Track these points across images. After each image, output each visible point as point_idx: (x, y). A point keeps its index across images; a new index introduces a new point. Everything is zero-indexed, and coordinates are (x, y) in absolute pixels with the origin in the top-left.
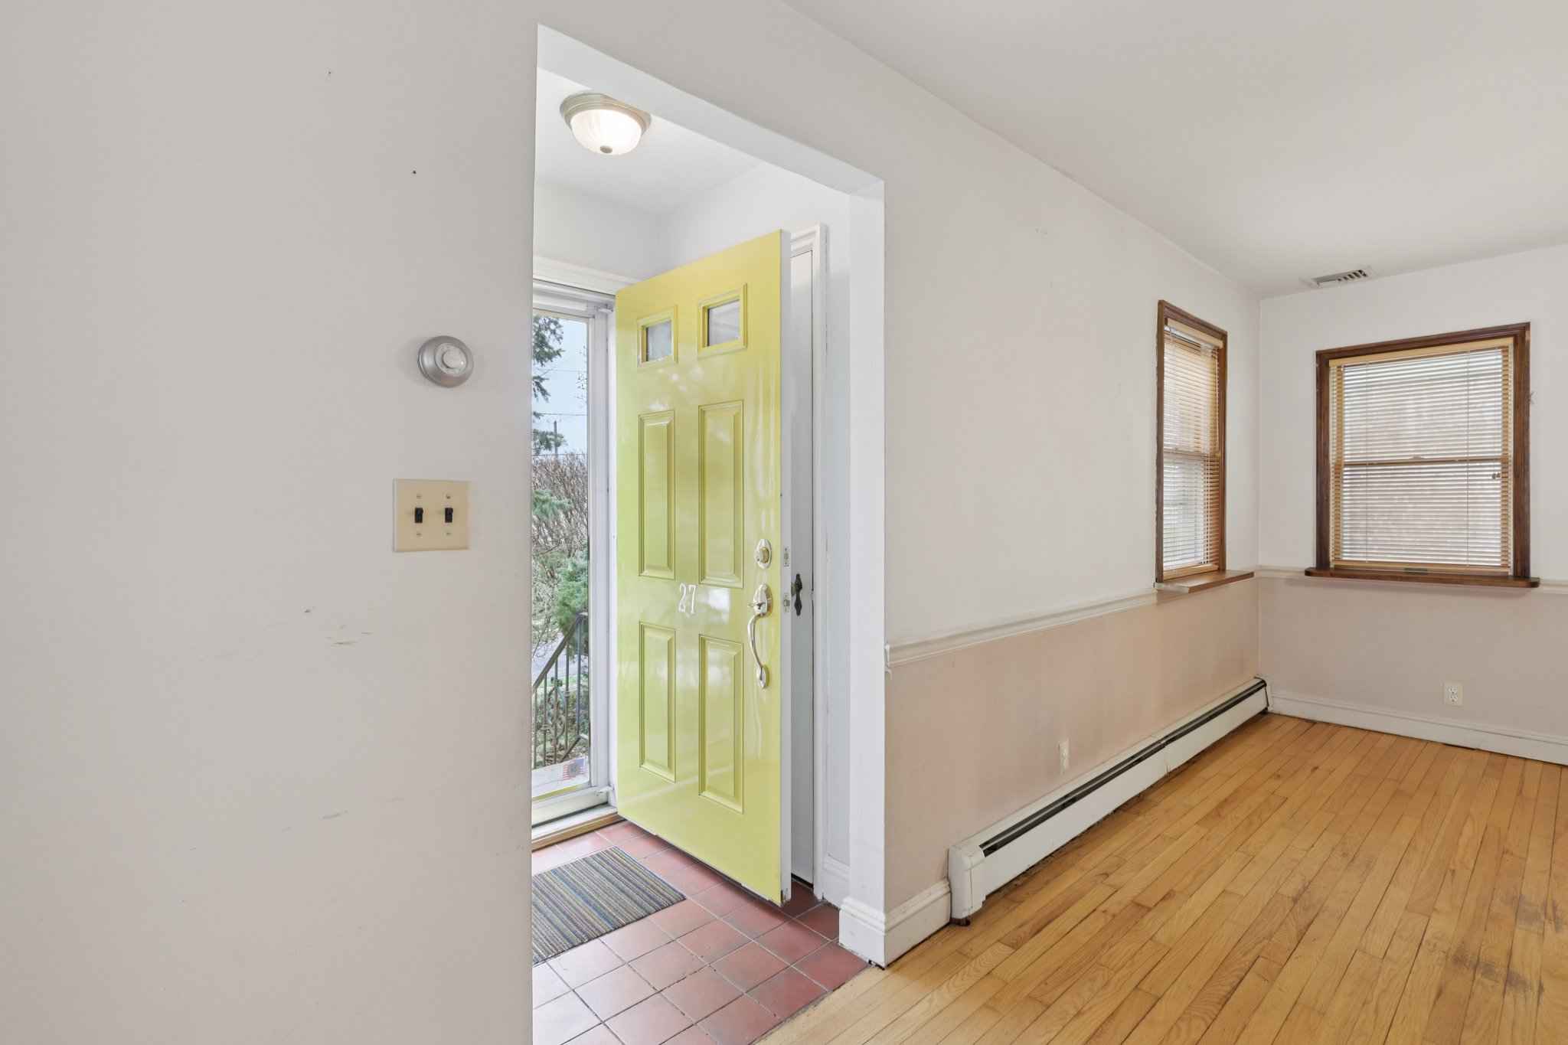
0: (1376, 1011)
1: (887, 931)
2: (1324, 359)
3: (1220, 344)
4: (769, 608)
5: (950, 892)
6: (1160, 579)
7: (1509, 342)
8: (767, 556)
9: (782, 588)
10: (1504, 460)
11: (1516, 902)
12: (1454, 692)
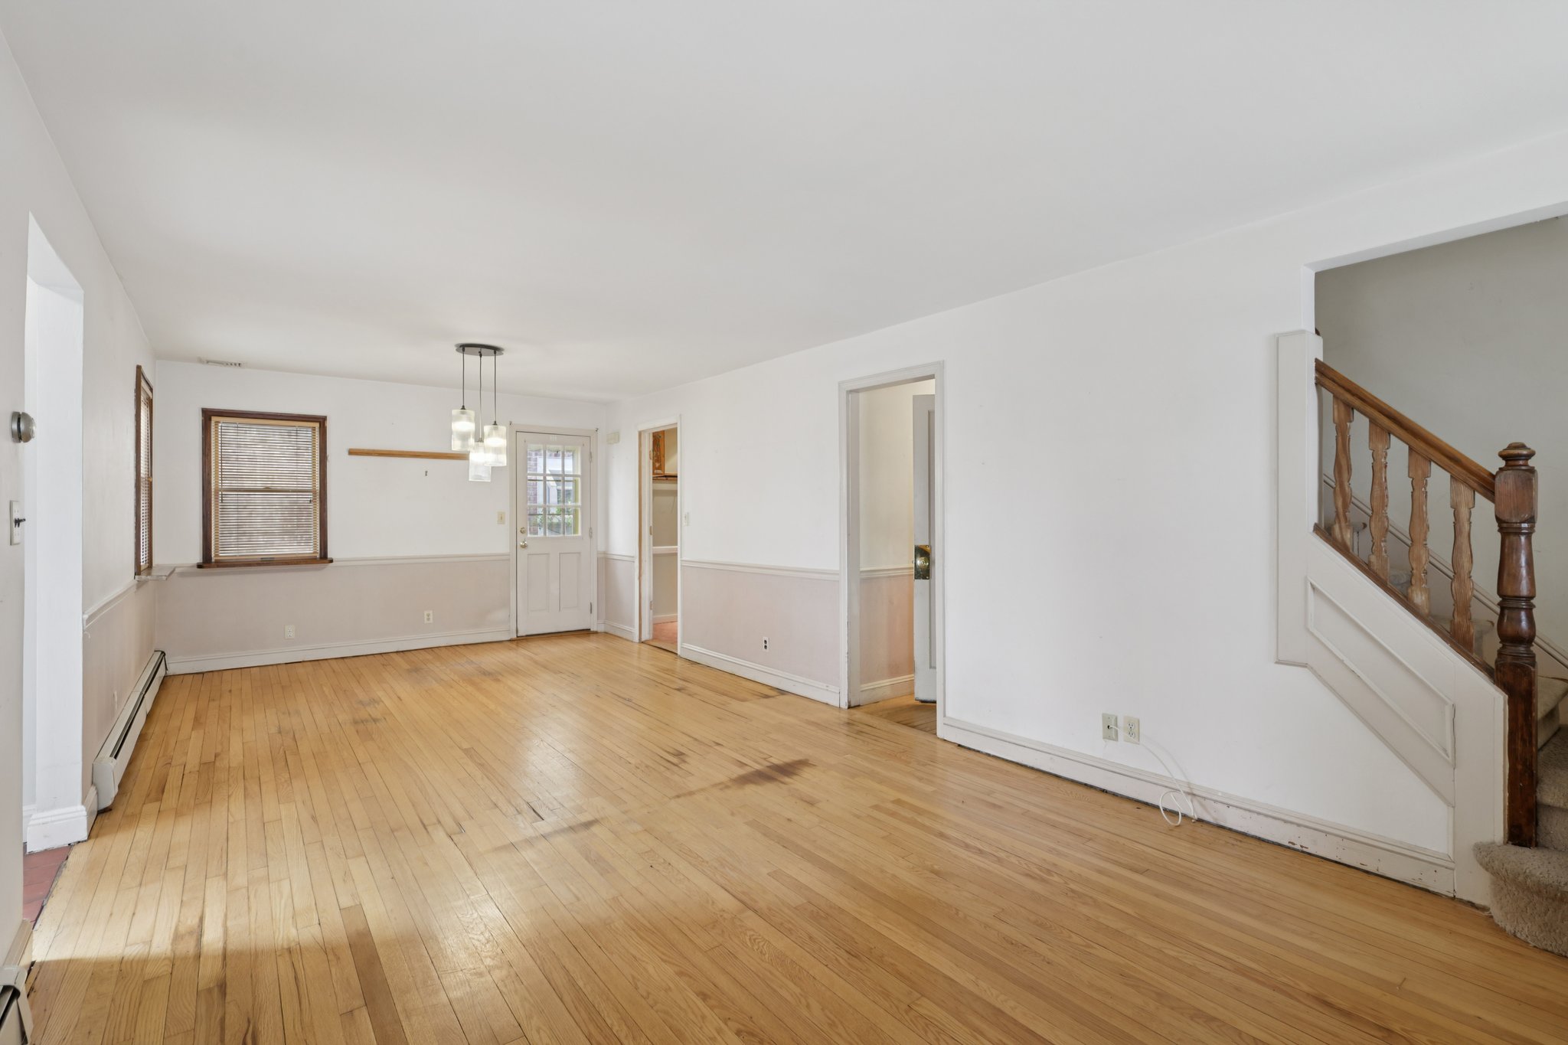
0: (342, 743)
1: (87, 814)
2: (207, 415)
5: (98, 792)
6: (137, 572)
7: (317, 425)
10: (314, 492)
11: (361, 702)
12: (290, 631)
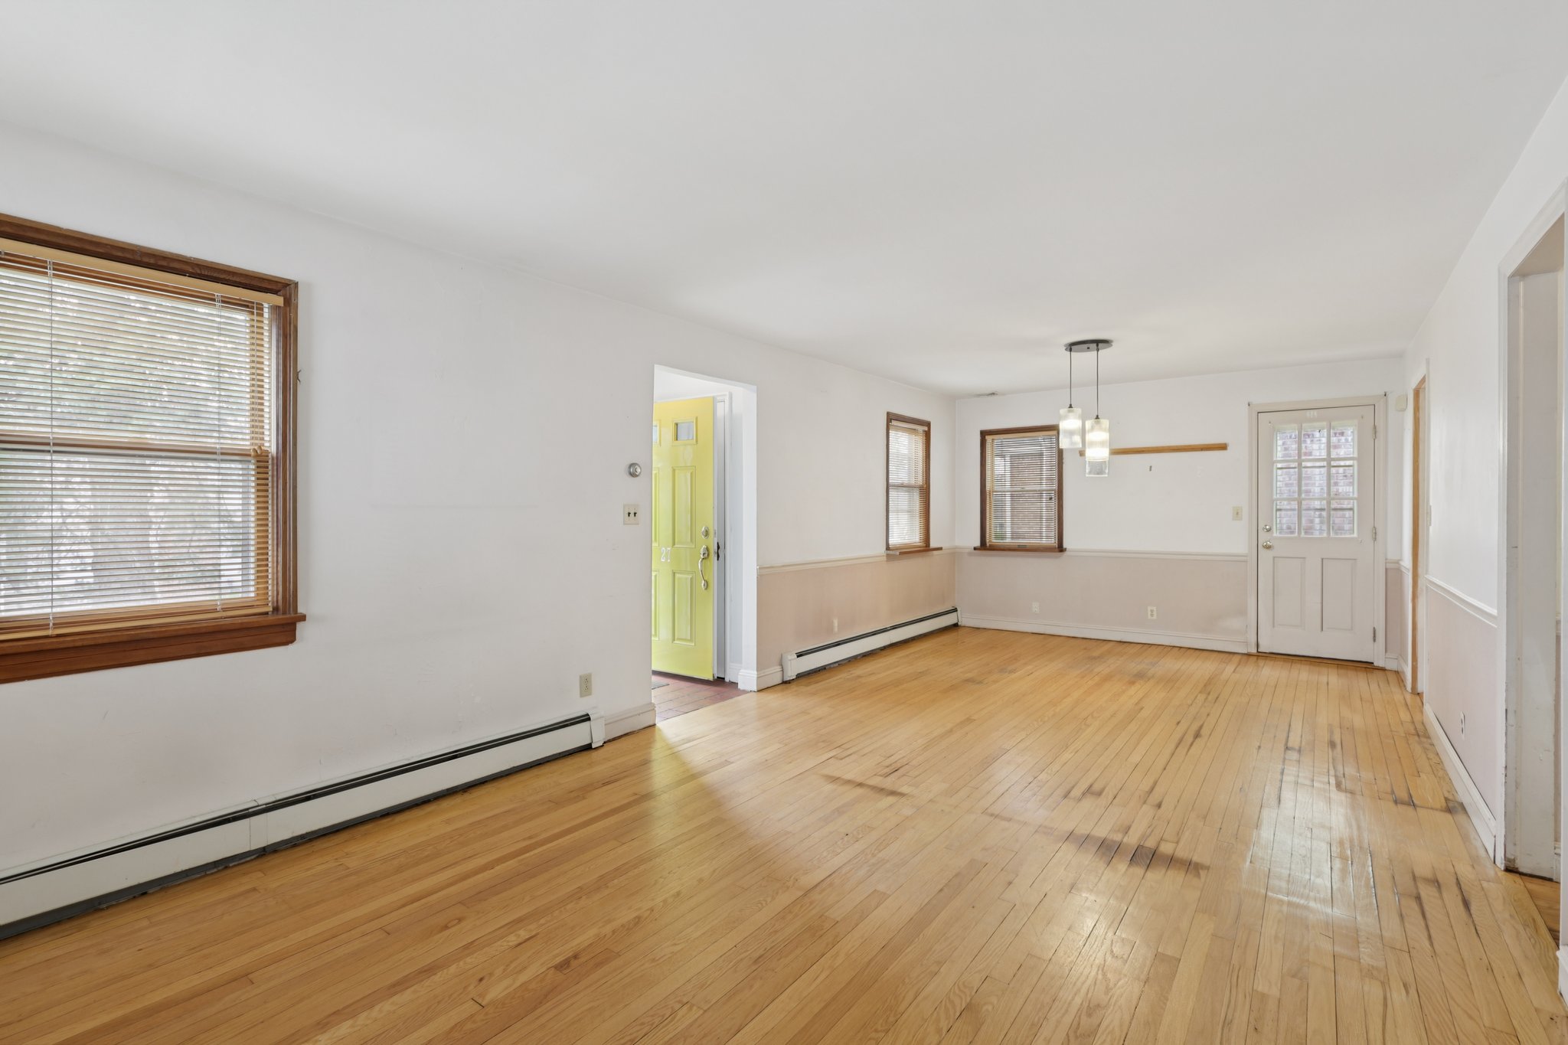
1: (758, 678)
2: (984, 434)
3: (926, 429)
4: (708, 555)
5: (783, 671)
6: (888, 548)
8: (707, 533)
9: (713, 548)
